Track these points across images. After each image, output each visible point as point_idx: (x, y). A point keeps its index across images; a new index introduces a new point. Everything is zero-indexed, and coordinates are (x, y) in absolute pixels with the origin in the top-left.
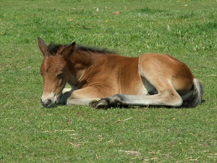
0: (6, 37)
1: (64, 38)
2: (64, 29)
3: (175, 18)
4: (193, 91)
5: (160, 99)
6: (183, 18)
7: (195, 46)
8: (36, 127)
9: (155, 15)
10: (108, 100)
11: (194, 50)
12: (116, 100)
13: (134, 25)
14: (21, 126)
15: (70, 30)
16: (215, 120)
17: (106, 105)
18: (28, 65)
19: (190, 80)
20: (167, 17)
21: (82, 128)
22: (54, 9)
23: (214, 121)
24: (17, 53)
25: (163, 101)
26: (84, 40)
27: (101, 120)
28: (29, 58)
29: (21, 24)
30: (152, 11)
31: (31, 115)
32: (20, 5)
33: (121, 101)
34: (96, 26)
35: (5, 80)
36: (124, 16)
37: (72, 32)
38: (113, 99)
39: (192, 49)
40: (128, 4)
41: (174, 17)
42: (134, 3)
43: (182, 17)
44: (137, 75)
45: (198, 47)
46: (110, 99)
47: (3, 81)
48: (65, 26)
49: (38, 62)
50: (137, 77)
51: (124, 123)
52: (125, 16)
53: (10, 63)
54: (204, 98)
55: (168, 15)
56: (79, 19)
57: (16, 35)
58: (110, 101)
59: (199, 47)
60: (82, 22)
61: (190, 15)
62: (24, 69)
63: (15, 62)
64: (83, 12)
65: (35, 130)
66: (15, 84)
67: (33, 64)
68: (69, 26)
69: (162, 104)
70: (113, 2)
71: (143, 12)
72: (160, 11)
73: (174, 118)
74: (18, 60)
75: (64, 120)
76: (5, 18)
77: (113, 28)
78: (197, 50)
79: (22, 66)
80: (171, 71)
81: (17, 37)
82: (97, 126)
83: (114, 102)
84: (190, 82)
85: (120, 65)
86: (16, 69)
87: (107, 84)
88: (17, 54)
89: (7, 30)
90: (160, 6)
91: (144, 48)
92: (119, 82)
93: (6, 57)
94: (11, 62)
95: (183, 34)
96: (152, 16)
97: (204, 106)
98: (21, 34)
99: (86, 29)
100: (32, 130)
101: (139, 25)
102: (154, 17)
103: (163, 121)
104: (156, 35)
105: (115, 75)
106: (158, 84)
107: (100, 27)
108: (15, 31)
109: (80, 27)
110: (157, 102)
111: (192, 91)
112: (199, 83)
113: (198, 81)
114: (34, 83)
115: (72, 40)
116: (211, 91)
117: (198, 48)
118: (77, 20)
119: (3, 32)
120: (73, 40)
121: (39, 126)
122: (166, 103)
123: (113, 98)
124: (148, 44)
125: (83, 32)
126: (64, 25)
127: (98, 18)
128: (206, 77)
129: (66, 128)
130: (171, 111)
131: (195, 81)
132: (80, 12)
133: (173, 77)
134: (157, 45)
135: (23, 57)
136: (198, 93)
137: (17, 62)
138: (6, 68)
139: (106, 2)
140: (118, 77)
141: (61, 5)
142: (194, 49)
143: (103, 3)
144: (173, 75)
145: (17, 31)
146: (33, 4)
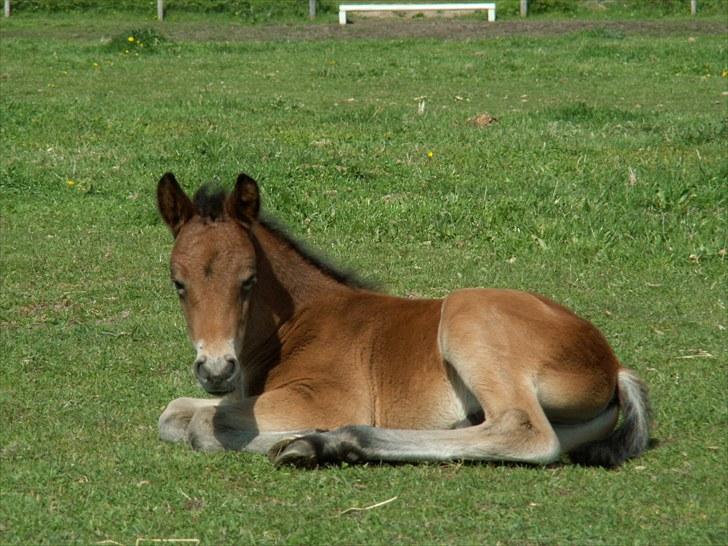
0: (93, 201)
1: (278, 208)
2: (290, 176)
3: (668, 140)
4: (616, 409)
5: (490, 438)
6: (694, 140)
7: (697, 246)
8: (80, 525)
9: (604, 129)
10: (316, 443)
11: (692, 259)
12: (343, 444)
13: (523, 166)
14: (33, 523)
15: (308, 181)
16: (664, 512)
17: (308, 457)
18: (123, 305)
19: (605, 375)
20: (643, 137)
21: (227, 531)
22: (280, 102)
23: (658, 516)
24: (97, 263)
25: (497, 446)
26: (340, 218)
27: (297, 507)
28: (130, 282)
29: (151, 158)
30: (600, 115)
31: (80, 484)
32: (178, 84)
33: (359, 447)
34: (395, 168)
35: (34, 359)
36: (501, 132)
37: (313, 185)
38: (334, 440)
39: (684, 257)
40: (538, 85)
41: (664, 140)
42: (556, 81)
43: (691, 138)
44: (431, 356)
45: (708, 250)
46: (327, 441)
47: (27, 361)
48: (292, 166)
49: (158, 295)
50: (431, 363)
51: (368, 516)
52: (504, 133)
53: (65, 300)
54: (656, 435)
55: (647, 130)
56: (349, 141)
57: (128, 194)
58: (326, 445)
59: (710, 248)
60: (359, 149)
61: (718, 132)
62: (106, 323)
63: (85, 295)
64: (371, 115)
65: (73, 537)
66: (64, 374)
67: (140, 302)
68: (307, 166)
69: (495, 454)
70: (488, 78)
71: (566, 119)
72: (626, 116)
73: (534, 502)
74: (96, 289)
75: (178, 503)
76: (107, 133)
77: (452, 175)
78: (702, 259)
79: (104, 311)
80: (542, 347)
81: (130, 200)
82: (279, 526)
83: (337, 449)
84: (604, 381)
85: (380, 323)
86: (84, 319)
87: (334, 380)
88: (97, 269)
89: (98, 177)
90: (640, 94)
91: (530, 247)
92: (374, 374)
93: (58, 278)
94: (69, 297)
95: (672, 203)
96: (592, 134)
97: (650, 460)
98: (143, 194)
99: (362, 177)
100: (62, 538)
101: (539, 165)
102: (599, 138)
103: (493, 512)
104: (581, 205)
105: (362, 354)
106: (486, 388)
107: (407, 172)
108: (126, 182)
109: (343, 171)
110: (477, 449)
111: (613, 412)
112: (636, 384)
113: (633, 377)
114: (124, 369)
115: (302, 215)
116: (683, 411)
117: (705, 252)
118: (343, 142)
119: (85, 184)
120: (306, 216)
121: (91, 522)
122: (508, 451)
123: (335, 437)
124: (547, 236)
125: (349, 188)
126: (291, 162)
127: (413, 138)
128: (682, 360)
129: (177, 532)
130: (535, 477)
131: (624, 377)
132: (360, 115)
133: (547, 365)
134: (575, 240)
135: (115, 279)
136: (636, 417)
137: (90, 295)
138: (50, 316)
139: (466, 77)
140: (369, 357)
141: (313, 85)
142: (691, 256)
143: (454, 80)
144: (548, 359)
145: (132, 182)
146: (222, 79)
